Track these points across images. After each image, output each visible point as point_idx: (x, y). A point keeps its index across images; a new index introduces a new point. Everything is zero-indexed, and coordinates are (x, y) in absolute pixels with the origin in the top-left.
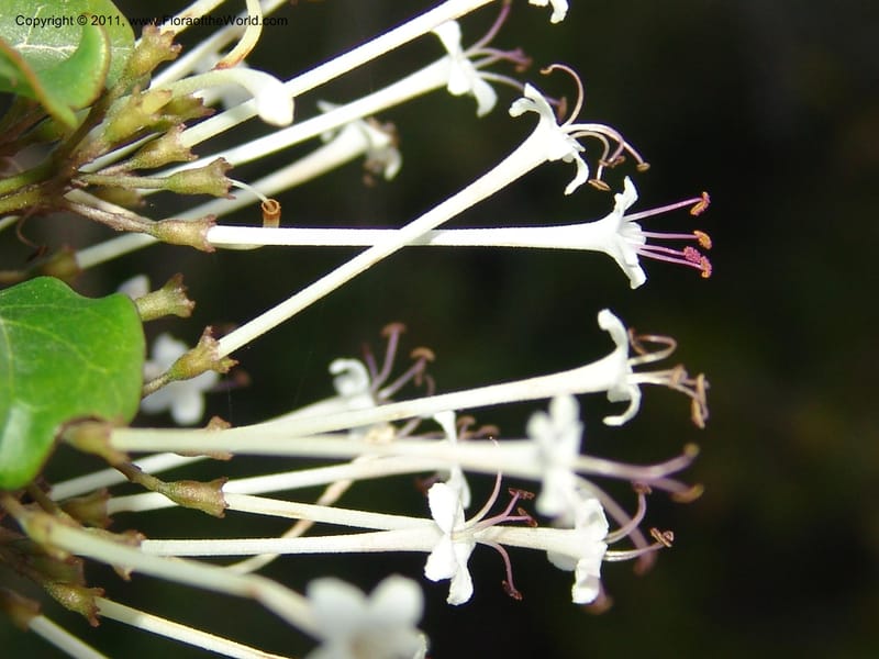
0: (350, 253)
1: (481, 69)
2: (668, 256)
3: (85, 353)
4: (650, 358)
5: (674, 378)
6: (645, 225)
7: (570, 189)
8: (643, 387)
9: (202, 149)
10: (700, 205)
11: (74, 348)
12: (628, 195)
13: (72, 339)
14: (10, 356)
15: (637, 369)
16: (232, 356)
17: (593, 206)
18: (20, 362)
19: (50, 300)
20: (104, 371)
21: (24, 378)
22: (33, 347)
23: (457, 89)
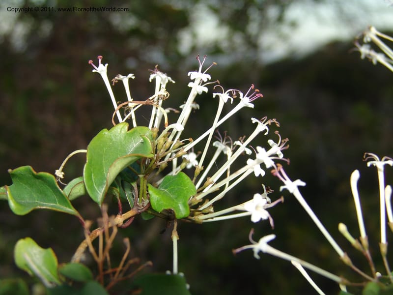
0: (208, 136)
1: (202, 85)
2: (255, 98)
3: (182, 187)
4: (264, 121)
5: (269, 122)
6: (248, 96)
7: (232, 103)
8: (267, 125)
9: (173, 140)
10: (253, 87)
11: (180, 187)
12: (241, 94)
13: (178, 185)
14: (172, 196)
15: (264, 123)
16: (202, 166)
17: (237, 101)
18: (174, 196)
19: (170, 180)
20: (187, 188)
21: (176, 198)
22: (174, 191)
23: (200, 92)
